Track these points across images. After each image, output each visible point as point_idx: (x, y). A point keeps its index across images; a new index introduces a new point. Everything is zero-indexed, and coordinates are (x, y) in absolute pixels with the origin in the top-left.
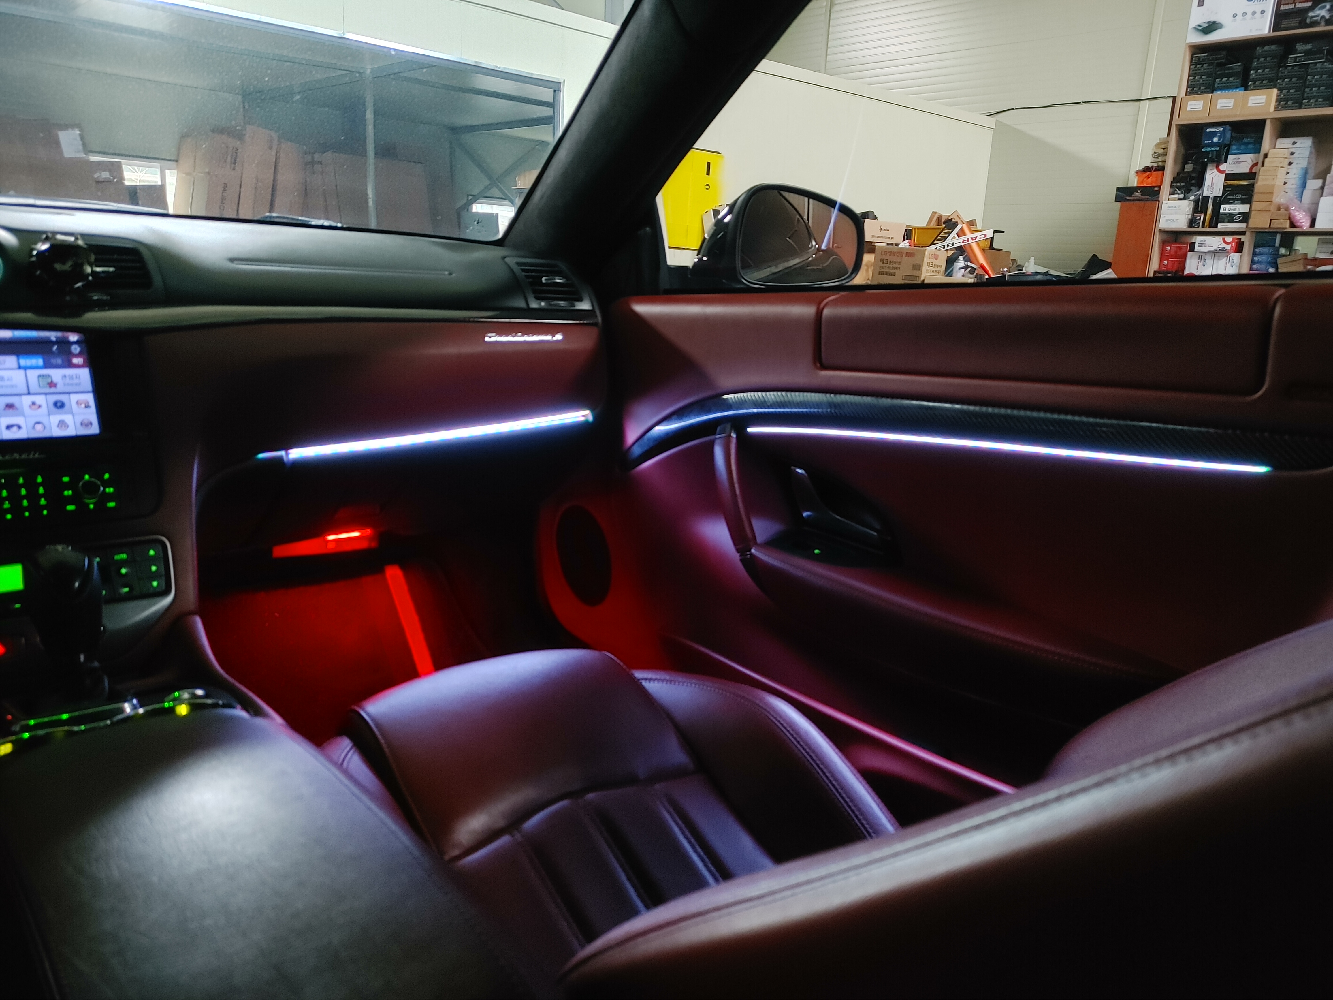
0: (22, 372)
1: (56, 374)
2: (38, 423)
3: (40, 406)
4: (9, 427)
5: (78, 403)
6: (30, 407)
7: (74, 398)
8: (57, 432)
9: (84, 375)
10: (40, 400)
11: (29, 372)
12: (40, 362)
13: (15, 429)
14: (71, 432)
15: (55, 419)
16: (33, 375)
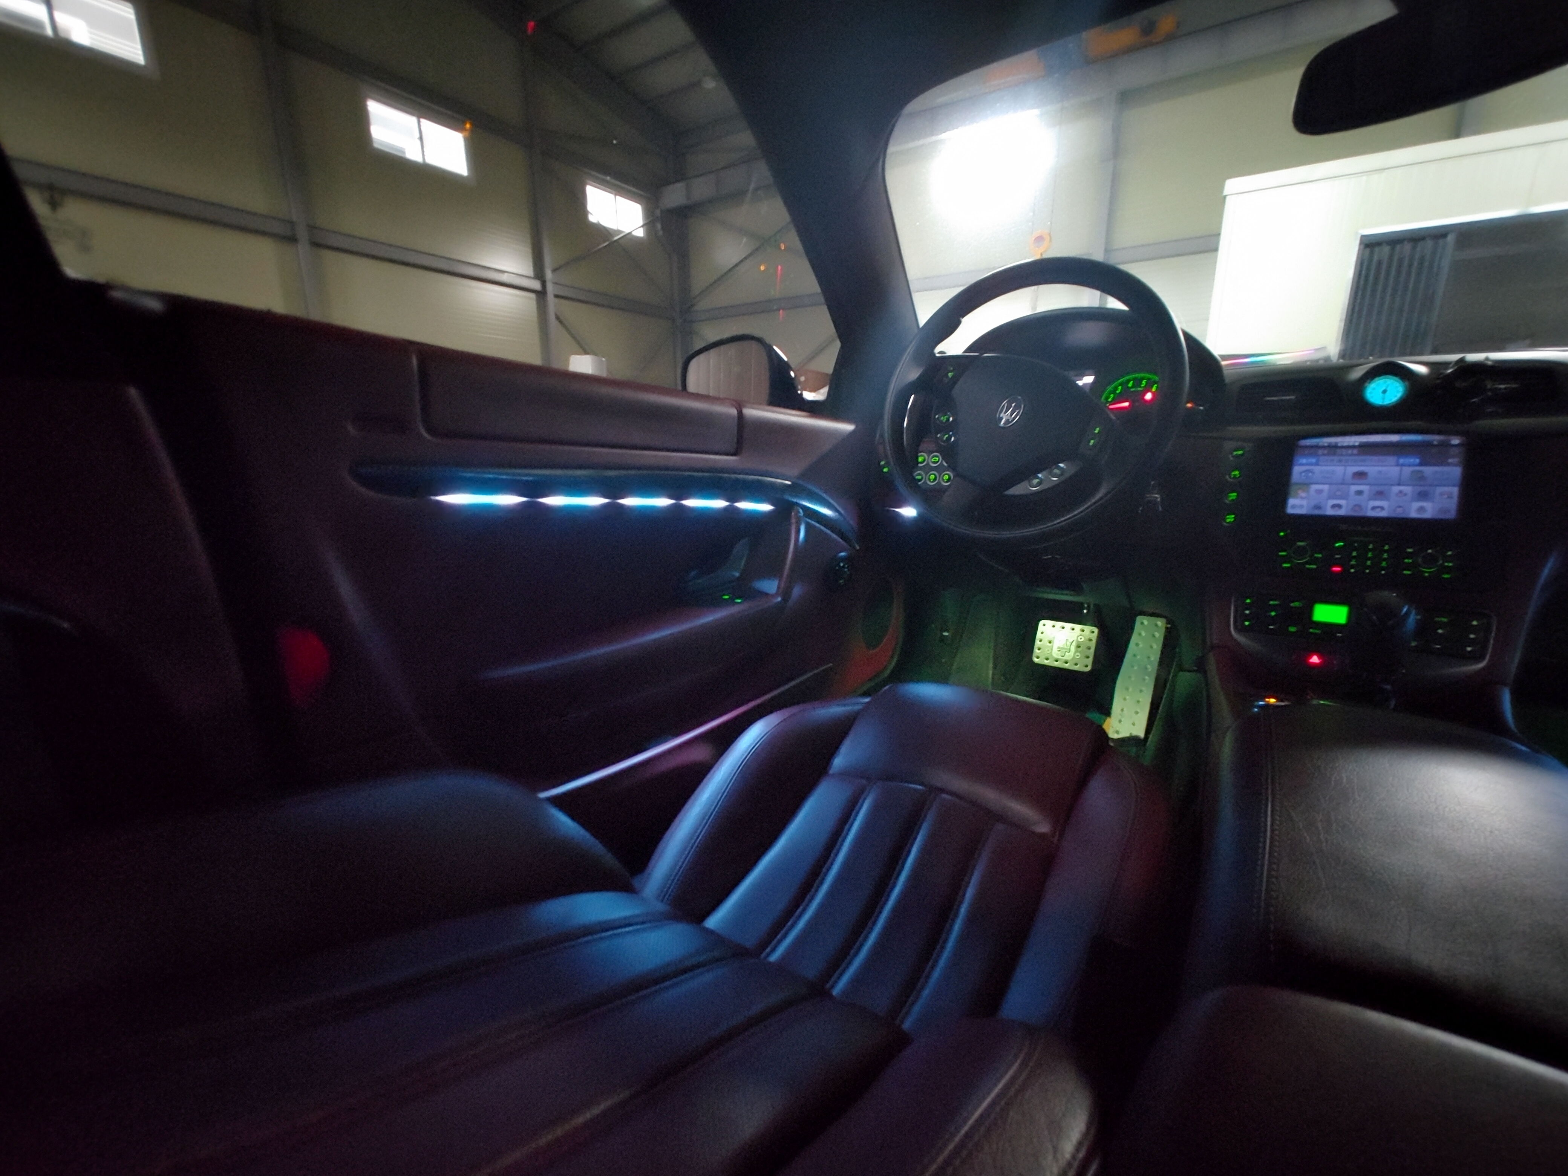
0: (1398, 469)
1: (1428, 470)
2: (1400, 507)
3: (1406, 495)
4: (1373, 508)
5: (1441, 494)
6: (1397, 495)
7: (1439, 490)
8: (1414, 514)
9: (1455, 471)
10: (1407, 489)
11: (1404, 468)
12: (1418, 461)
13: (1378, 510)
14: (1428, 515)
15: (1416, 505)
16: (1407, 471)
